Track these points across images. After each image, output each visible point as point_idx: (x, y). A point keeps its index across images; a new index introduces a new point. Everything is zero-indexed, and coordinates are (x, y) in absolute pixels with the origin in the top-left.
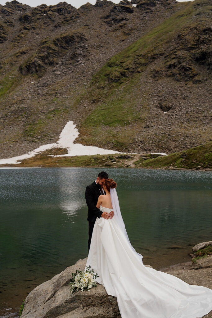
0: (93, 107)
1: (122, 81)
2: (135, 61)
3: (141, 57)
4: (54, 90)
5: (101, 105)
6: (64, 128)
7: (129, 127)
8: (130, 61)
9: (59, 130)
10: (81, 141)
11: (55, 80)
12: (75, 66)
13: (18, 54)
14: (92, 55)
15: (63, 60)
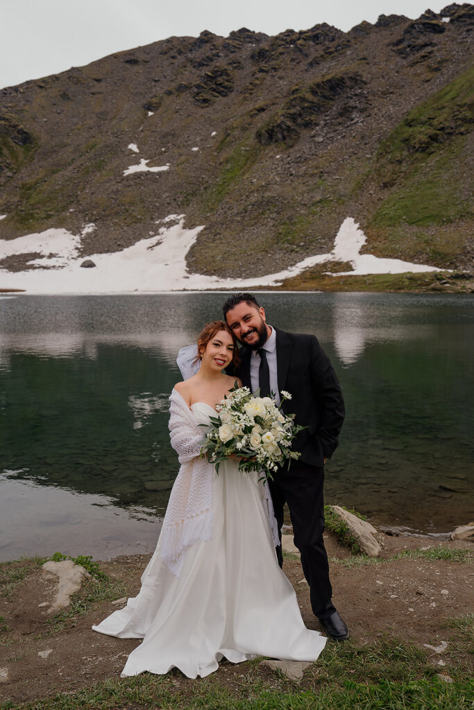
0: (386, 195)
1: (433, 150)
2: (455, 116)
3: (465, 108)
4: (317, 168)
5: (398, 191)
6: (341, 229)
7: (450, 227)
8: (445, 115)
9: (332, 232)
10: (372, 250)
11: (316, 152)
12: (348, 127)
13: (252, 113)
14: (375, 107)
15: (326, 118)
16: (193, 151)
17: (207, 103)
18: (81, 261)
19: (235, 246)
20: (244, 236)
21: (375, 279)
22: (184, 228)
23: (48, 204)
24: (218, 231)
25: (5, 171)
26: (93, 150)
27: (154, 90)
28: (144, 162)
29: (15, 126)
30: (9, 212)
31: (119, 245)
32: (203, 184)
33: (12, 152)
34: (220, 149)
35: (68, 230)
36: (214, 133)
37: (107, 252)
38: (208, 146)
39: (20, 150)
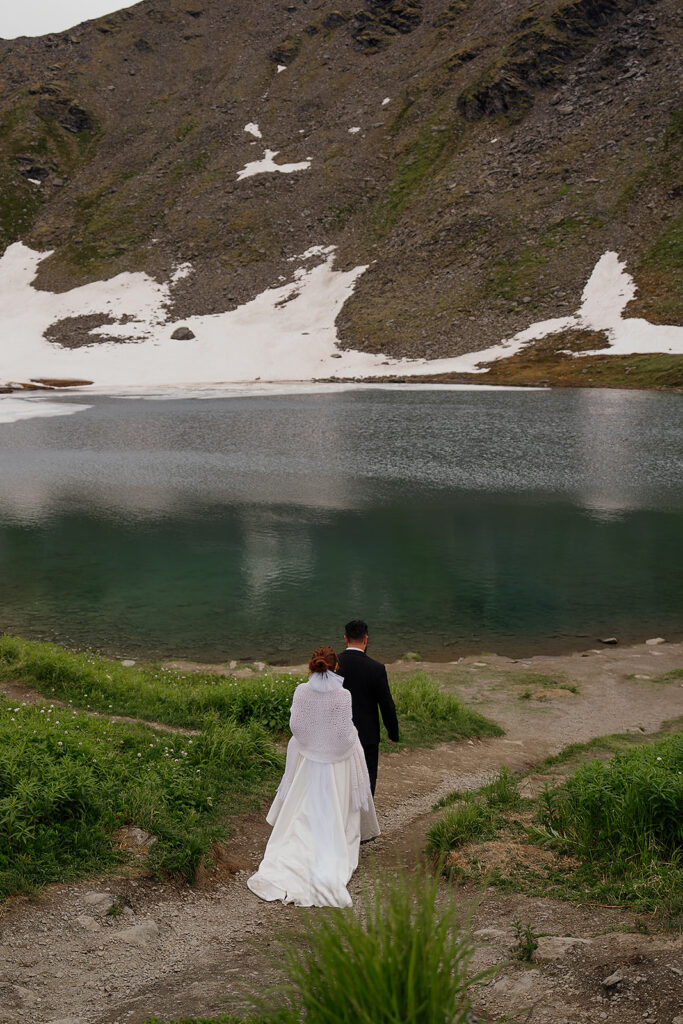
0: (675, 209)
4: (559, 162)
6: (594, 272)
9: (579, 279)
10: (644, 311)
11: (560, 132)
12: (617, 84)
13: (452, 63)
14: (668, 46)
15: (580, 70)
16: (351, 134)
17: (375, 45)
18: (172, 327)
19: (416, 303)
20: (432, 285)
21: (642, 364)
22: (334, 269)
23: (117, 232)
24: (389, 277)
25: (50, 176)
26: (187, 138)
27: (287, 26)
28: (269, 154)
29: (65, 102)
30: (58, 246)
31: (231, 299)
32: (367, 192)
33: (62, 146)
34: (395, 130)
35: (150, 274)
36: (386, 101)
37: (211, 312)
38: (377, 124)
39: (72, 140)
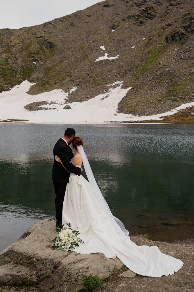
13: (164, 27)
16: (132, 48)
17: (142, 23)
18: (65, 105)
19: (145, 98)
20: (150, 92)
22: (121, 88)
23: (56, 77)
24: (137, 90)
25: (39, 61)
26: (82, 50)
27: (116, 19)
28: (106, 54)
29: (46, 40)
30: (38, 81)
31: (87, 97)
32: (135, 65)
34: (145, 47)
35: (63, 90)
36: (144, 39)
37: (79, 101)
38: (140, 45)
39: (48, 51)
